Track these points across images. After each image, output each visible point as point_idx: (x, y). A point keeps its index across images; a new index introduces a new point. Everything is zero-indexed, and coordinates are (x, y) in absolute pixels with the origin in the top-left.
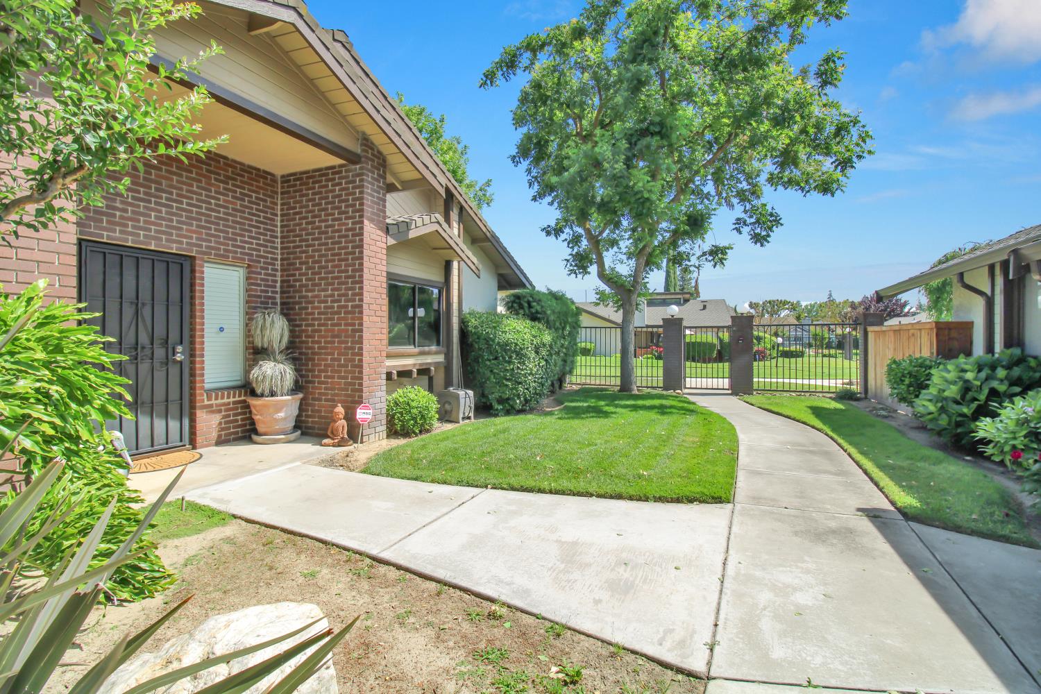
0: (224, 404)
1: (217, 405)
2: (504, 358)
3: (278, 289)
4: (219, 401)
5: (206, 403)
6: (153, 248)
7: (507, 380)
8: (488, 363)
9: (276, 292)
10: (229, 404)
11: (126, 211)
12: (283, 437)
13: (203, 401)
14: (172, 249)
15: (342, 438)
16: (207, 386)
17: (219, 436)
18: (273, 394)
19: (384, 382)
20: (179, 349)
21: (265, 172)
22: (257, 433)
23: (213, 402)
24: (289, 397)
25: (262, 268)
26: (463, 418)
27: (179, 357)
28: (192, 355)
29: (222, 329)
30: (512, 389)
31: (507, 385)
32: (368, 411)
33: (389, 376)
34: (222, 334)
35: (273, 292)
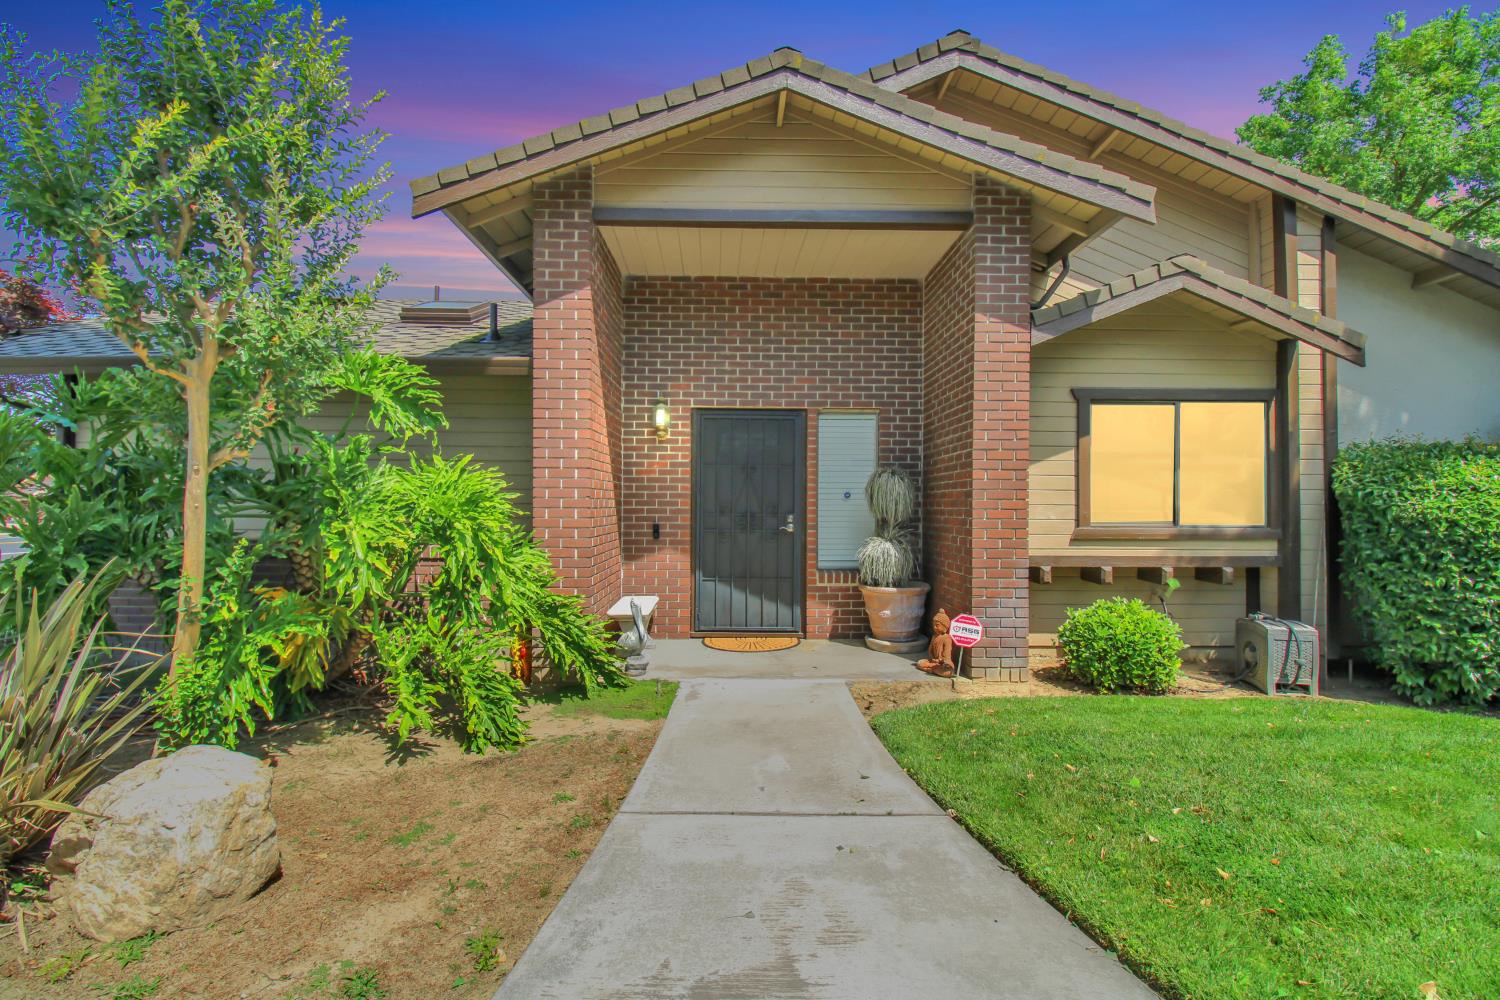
0: (841, 589)
1: (832, 589)
2: (1414, 557)
3: (921, 438)
4: (834, 584)
5: (819, 584)
6: (760, 406)
7: (1433, 614)
8: (1372, 567)
9: (919, 443)
10: (847, 589)
11: (734, 372)
12: (888, 643)
13: (814, 581)
14: (780, 404)
15: (941, 663)
16: (821, 565)
17: (835, 629)
18: (876, 583)
19: (1026, 583)
20: (790, 518)
21: (901, 281)
22: (872, 635)
23: (825, 584)
24: (895, 589)
25: (897, 412)
26: (1279, 687)
27: (790, 528)
28: (804, 528)
29: (847, 495)
30: (1449, 640)
31: (1431, 629)
32: (974, 627)
33: (1035, 574)
34: (849, 502)
35: (913, 443)
